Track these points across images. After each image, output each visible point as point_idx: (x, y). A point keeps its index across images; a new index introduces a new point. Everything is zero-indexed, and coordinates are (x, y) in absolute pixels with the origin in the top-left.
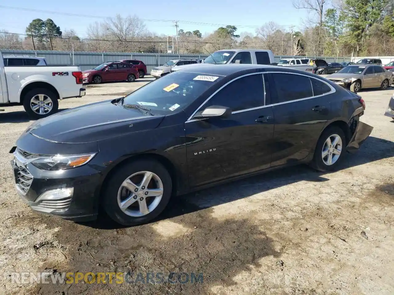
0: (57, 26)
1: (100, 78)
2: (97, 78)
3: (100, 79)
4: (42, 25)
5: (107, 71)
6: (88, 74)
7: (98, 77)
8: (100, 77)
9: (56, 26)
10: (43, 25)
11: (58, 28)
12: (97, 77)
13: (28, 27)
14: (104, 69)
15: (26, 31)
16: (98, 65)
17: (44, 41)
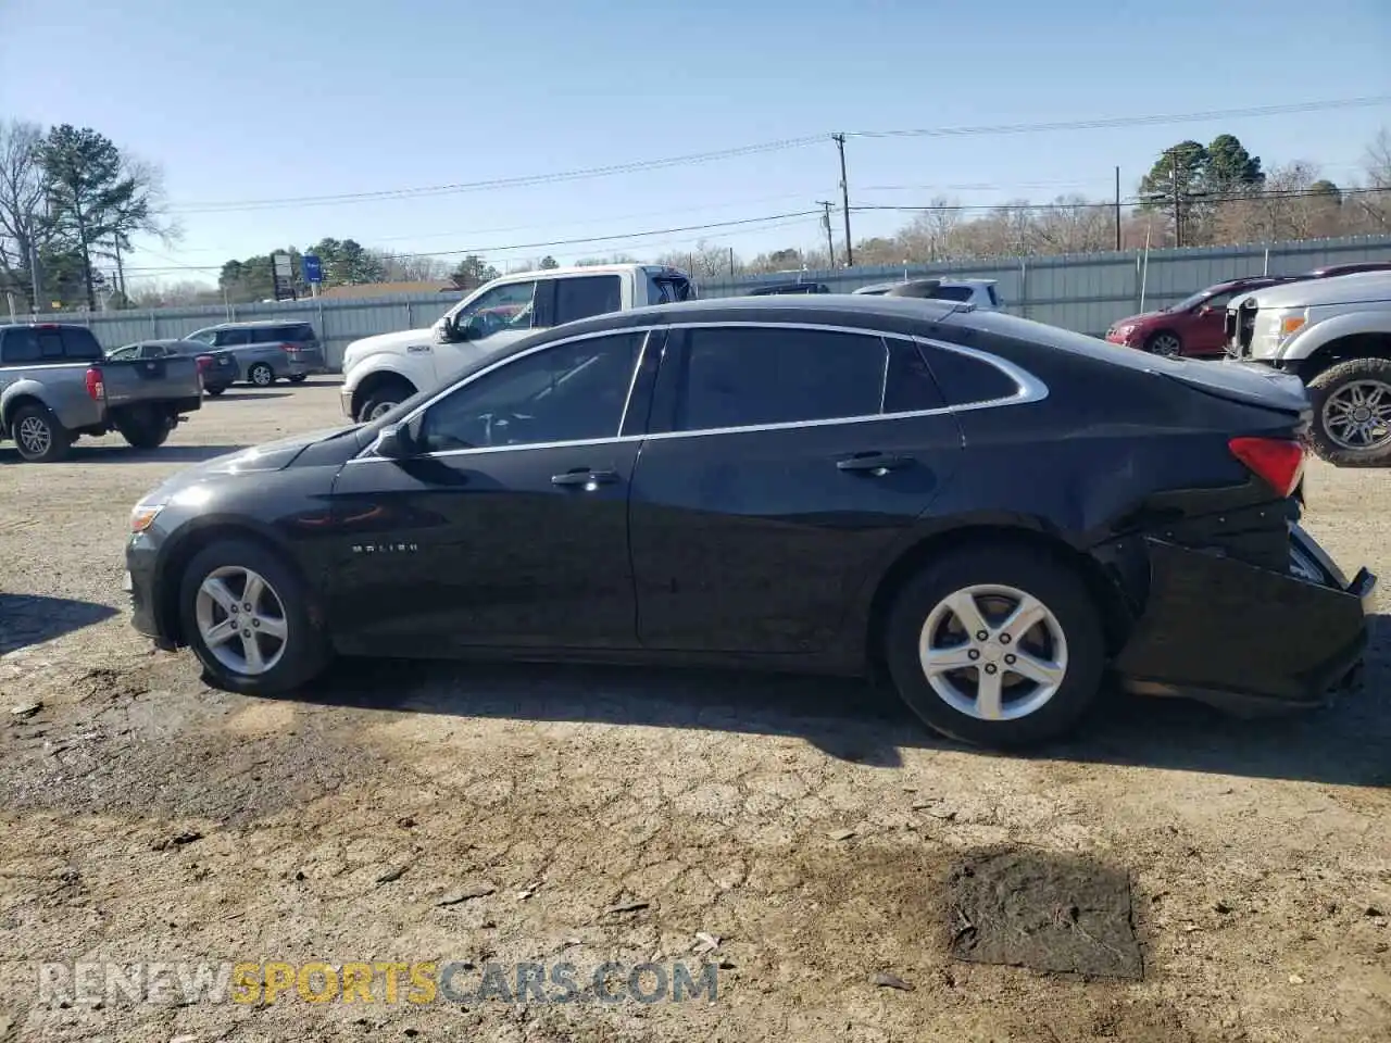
0: (1251, 157)
1: (1174, 341)
2: (1165, 340)
3: (1175, 345)
4: (1198, 161)
5: (1206, 315)
6: (1133, 327)
7: (1169, 339)
8: (1173, 337)
9: (1247, 155)
10: (1201, 160)
11: (1251, 163)
12: (1162, 339)
13: (1148, 175)
14: (1196, 311)
15: (1141, 191)
16: (1188, 295)
17: (1195, 215)
